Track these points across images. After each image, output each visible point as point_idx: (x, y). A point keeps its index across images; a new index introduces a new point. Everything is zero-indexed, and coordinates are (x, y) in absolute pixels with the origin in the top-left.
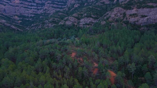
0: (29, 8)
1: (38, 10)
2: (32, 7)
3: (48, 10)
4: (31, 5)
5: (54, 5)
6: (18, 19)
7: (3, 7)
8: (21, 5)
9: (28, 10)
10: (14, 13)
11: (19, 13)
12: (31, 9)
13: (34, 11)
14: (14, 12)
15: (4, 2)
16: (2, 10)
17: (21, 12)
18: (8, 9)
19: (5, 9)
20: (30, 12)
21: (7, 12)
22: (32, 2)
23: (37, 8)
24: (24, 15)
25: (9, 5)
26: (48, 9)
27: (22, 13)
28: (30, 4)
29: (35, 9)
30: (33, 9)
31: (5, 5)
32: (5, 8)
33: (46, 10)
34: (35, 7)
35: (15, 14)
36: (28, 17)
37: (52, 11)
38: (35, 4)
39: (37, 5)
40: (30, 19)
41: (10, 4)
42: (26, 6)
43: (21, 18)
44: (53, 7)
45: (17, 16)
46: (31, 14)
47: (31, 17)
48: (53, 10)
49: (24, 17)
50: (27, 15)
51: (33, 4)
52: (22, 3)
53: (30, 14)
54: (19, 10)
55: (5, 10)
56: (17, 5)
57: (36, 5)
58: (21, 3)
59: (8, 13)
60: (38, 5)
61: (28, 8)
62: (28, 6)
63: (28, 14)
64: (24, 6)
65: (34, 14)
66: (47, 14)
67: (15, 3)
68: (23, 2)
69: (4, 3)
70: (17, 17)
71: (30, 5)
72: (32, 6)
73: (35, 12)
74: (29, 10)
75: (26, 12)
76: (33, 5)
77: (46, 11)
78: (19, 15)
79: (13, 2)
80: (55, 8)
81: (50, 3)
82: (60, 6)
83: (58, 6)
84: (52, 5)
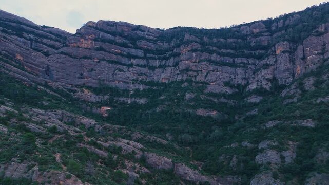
0: (124, 65)
1: (153, 68)
2: (132, 60)
3: (197, 72)
4: (129, 53)
5: (214, 57)
6: (94, 98)
7: (44, 59)
8: (100, 54)
9: (123, 71)
10: (78, 78)
11: (94, 81)
12: (131, 65)
13: (141, 74)
14: (78, 75)
15: (44, 44)
16: (39, 71)
17: (102, 77)
18: (58, 65)
19: (48, 66)
20: (128, 74)
21: (55, 76)
22: (131, 45)
23: (148, 63)
24: (114, 84)
25: (62, 53)
26: (195, 69)
27: (103, 80)
28: (126, 51)
29: (144, 66)
30: (138, 65)
31: (47, 54)
32: (47, 62)
33: (191, 71)
34: (142, 62)
35: (81, 82)
36: (125, 92)
37: (212, 74)
38: (140, 53)
39: (145, 55)
40: (138, 101)
41: (65, 49)
42: (114, 58)
43: (106, 97)
44: (210, 61)
45: (88, 88)
46: (135, 81)
47: (137, 93)
48: (213, 71)
49: (114, 92)
50: (121, 86)
51: (133, 51)
52: (101, 49)
53: (133, 83)
54: (92, 69)
55: (48, 71)
56: (86, 53)
57: (143, 55)
58: (97, 49)
59: (58, 80)
60: (148, 55)
61: (120, 64)
62: (119, 57)
63: (123, 82)
64: (108, 56)
65: (142, 82)
66: (196, 83)
67: (78, 47)
68: (103, 46)
69: (43, 48)
70: (91, 93)
71: (125, 53)
72: (130, 56)
73: (143, 77)
74: (125, 68)
75: (119, 77)
76: (134, 54)
77: (190, 73)
78: (94, 86)
79: (75, 45)
80: (216, 63)
81: (199, 51)
82: (229, 60)
83: (222, 58)
84: (205, 55)
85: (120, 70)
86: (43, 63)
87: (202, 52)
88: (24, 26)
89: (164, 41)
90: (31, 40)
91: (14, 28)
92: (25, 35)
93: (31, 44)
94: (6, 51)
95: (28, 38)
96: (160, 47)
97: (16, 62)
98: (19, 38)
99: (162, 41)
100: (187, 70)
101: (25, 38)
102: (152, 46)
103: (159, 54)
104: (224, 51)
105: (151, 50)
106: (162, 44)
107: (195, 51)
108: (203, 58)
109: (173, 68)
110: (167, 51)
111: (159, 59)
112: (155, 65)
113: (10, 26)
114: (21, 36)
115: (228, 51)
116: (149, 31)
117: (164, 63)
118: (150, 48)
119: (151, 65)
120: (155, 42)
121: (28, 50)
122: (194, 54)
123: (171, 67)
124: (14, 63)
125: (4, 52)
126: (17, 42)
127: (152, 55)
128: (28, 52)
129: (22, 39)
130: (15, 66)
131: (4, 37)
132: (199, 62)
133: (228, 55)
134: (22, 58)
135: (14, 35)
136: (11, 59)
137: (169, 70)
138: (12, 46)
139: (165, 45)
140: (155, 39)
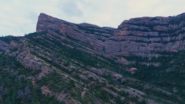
0: (145, 42)
1: (166, 43)
2: (150, 39)
4: (148, 35)
6: (127, 63)
7: (102, 43)
8: (130, 38)
9: (144, 46)
10: (119, 52)
11: (127, 53)
12: (150, 42)
13: (157, 47)
14: (118, 50)
15: (102, 36)
16: (100, 49)
17: (132, 50)
18: (108, 46)
19: (104, 46)
20: (148, 48)
21: (107, 51)
22: (150, 30)
23: (162, 40)
24: (138, 55)
25: (111, 39)
27: (132, 52)
28: (146, 34)
29: (159, 42)
30: (154, 42)
31: (104, 41)
32: (104, 45)
34: (157, 39)
35: (120, 54)
36: (146, 59)
38: (156, 34)
39: (160, 35)
40: (154, 64)
41: (112, 37)
42: (139, 39)
43: (134, 62)
45: (124, 57)
46: (152, 52)
47: (154, 60)
49: (139, 59)
50: (143, 55)
51: (151, 33)
52: (131, 35)
53: (151, 53)
54: (126, 47)
55: (104, 49)
56: (123, 38)
57: (158, 35)
58: (129, 35)
59: (109, 53)
60: (162, 35)
61: (143, 42)
62: (142, 38)
63: (144, 53)
64: (135, 38)
65: (158, 52)
67: (119, 35)
68: (132, 33)
69: (102, 38)
70: (125, 60)
71: (146, 35)
72: (149, 37)
73: (159, 49)
74: (146, 44)
75: (142, 50)
76: (152, 35)
78: (127, 56)
79: (117, 34)
85: (143, 46)
86: (102, 45)
88: (95, 29)
89: (174, 24)
90: (97, 35)
91: (90, 30)
92: (95, 33)
93: (97, 37)
94: (86, 41)
95: (96, 34)
96: (171, 28)
97: (90, 46)
98: (92, 35)
99: (173, 24)
101: (95, 34)
102: (165, 28)
103: (170, 33)
105: (164, 31)
106: (172, 26)
109: (181, 41)
110: (176, 30)
111: (170, 36)
112: (167, 40)
113: (89, 29)
114: (93, 34)
116: (162, 19)
117: (174, 39)
118: (163, 30)
119: (164, 41)
120: (167, 25)
121: (95, 40)
123: (179, 40)
124: (89, 46)
125: (86, 42)
126: (91, 36)
127: (164, 34)
128: (95, 41)
129: (93, 35)
130: (89, 48)
131: (86, 35)
134: (93, 44)
135: (90, 33)
136: (88, 44)
137: (178, 43)
138: (89, 38)
139: (175, 26)
140: (167, 23)
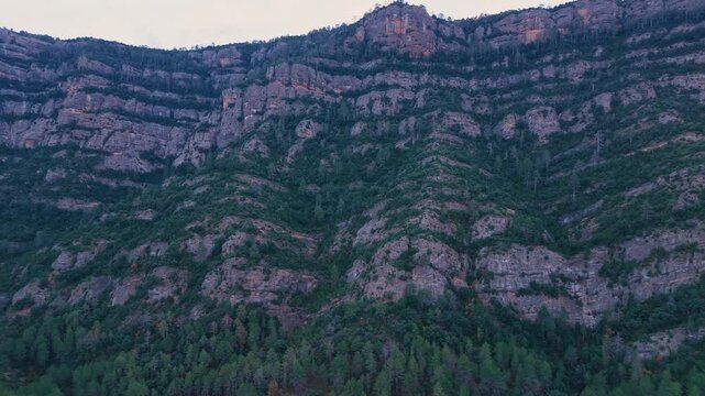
3: (92, 130)
5: (130, 105)
26: (88, 124)
33: (79, 128)
37: (118, 136)
48: (123, 131)
66: (84, 151)
77: (78, 133)
80: (133, 116)
81: (100, 91)
82: (162, 111)
83: (150, 108)
84: (112, 101)
87: (106, 93)
100: (73, 125)
104: (158, 94)
107: (90, 90)
108: (106, 105)
115: (167, 95)
122: (89, 97)
132: (98, 112)
133: (162, 102)
